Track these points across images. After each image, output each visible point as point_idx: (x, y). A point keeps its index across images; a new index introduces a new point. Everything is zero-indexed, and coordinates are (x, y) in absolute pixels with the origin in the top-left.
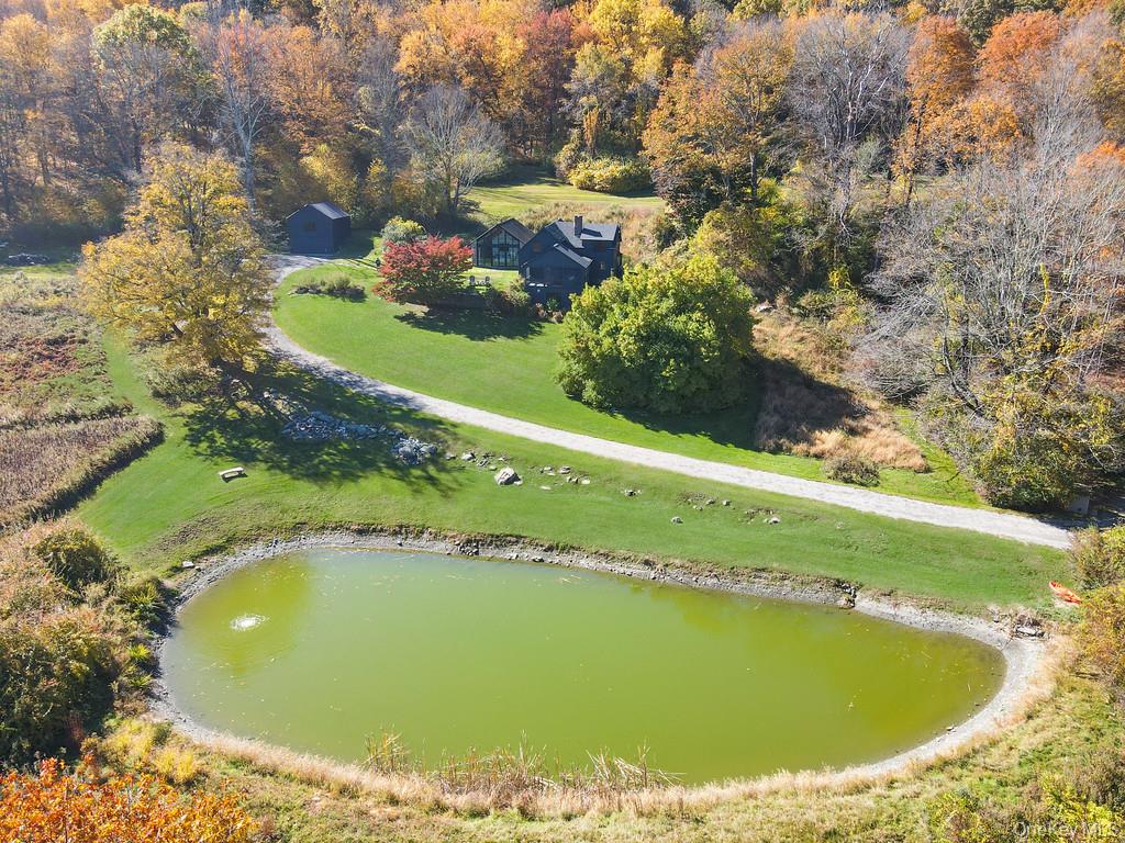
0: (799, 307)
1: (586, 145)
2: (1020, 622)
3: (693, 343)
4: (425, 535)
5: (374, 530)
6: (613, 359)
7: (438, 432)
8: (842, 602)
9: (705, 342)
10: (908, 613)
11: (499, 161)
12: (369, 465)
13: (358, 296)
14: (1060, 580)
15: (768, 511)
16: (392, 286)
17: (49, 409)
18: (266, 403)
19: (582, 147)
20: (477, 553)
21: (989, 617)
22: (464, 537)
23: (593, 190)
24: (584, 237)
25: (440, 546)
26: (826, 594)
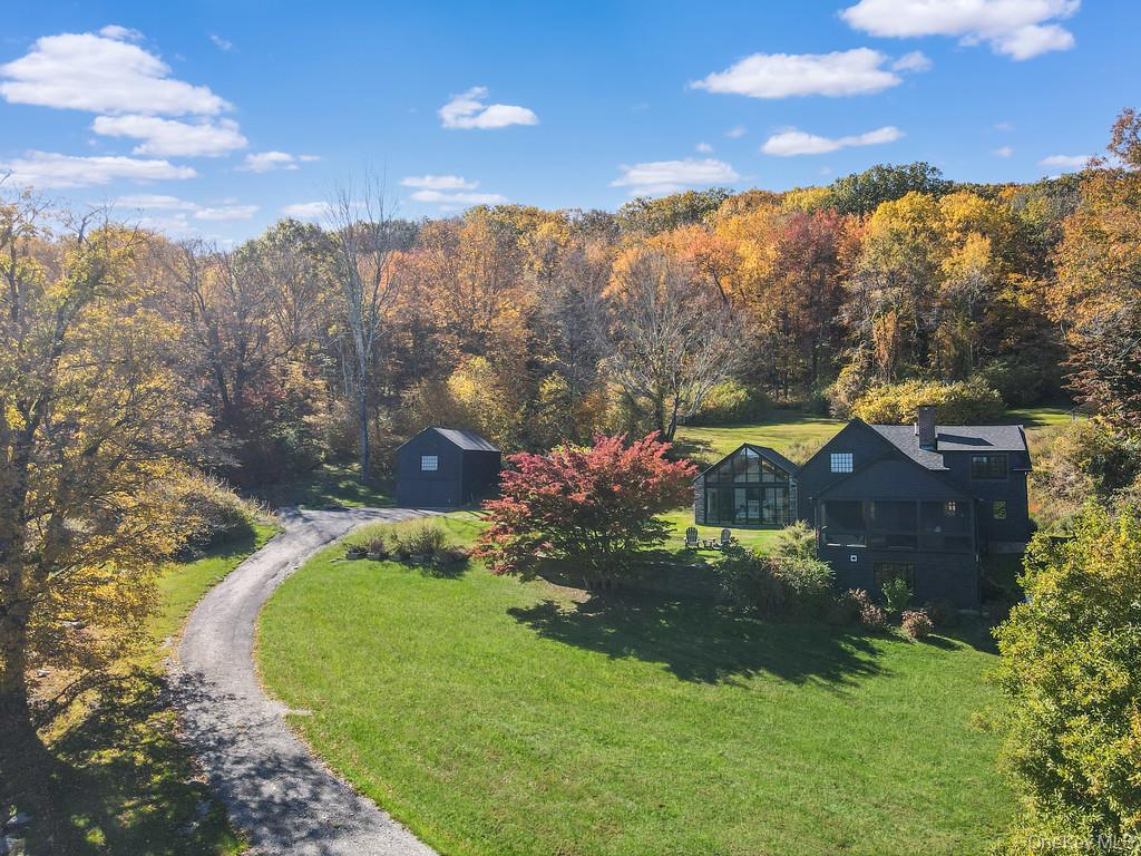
1: (878, 366)
11: (742, 393)
13: (453, 564)
16: (510, 539)
19: (871, 367)
24: (945, 447)
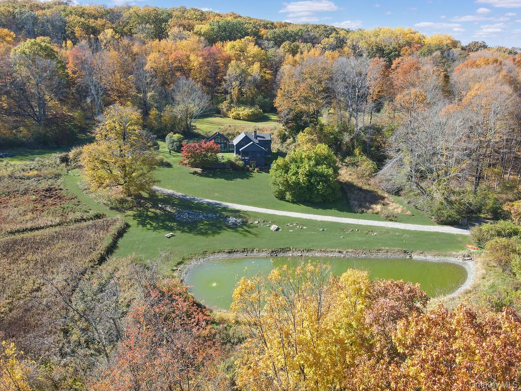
0: (345, 162)
1: (233, 101)
2: (464, 256)
3: (326, 176)
4: (255, 251)
5: (234, 251)
6: (297, 184)
7: (241, 214)
8: (408, 257)
9: (330, 176)
10: (430, 258)
12: (220, 228)
13: (169, 165)
14: (470, 243)
15: (372, 231)
16: (188, 161)
17: (71, 216)
18: (161, 209)
19: (232, 102)
20: (277, 255)
21: (454, 256)
22: (270, 250)
23: (240, 119)
24: (259, 139)
25: (262, 255)
26: (402, 255)
